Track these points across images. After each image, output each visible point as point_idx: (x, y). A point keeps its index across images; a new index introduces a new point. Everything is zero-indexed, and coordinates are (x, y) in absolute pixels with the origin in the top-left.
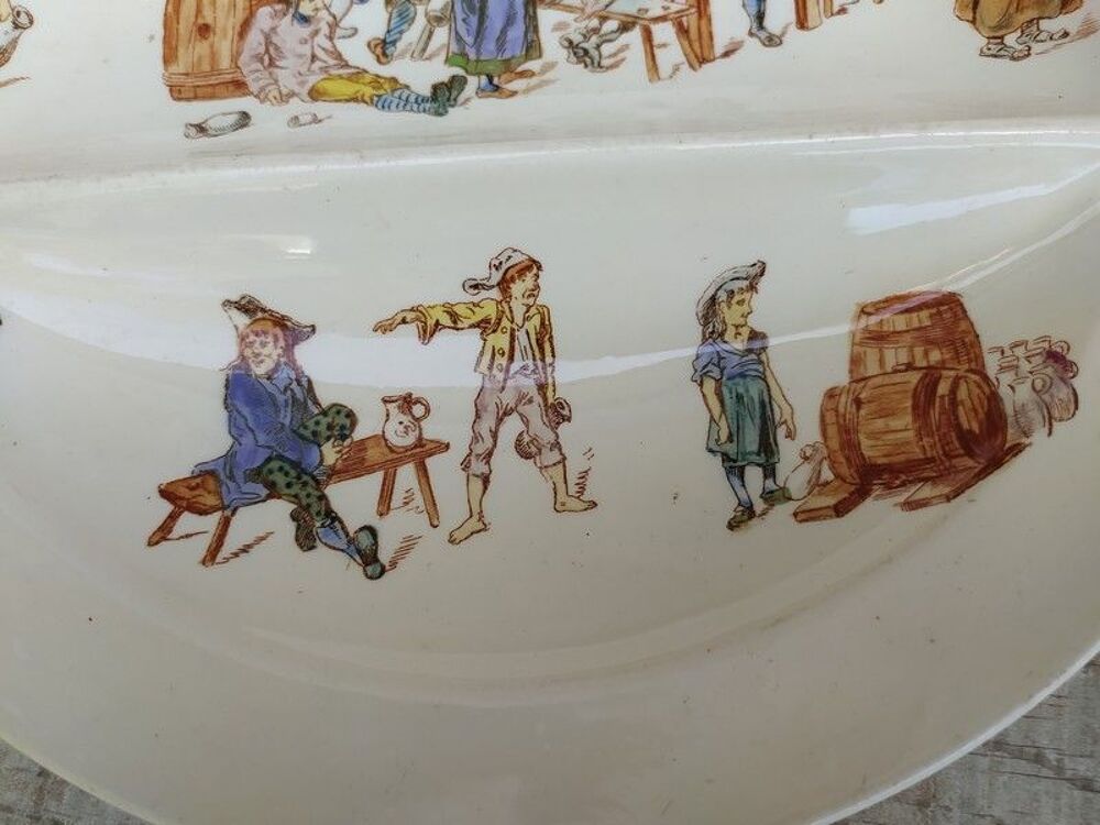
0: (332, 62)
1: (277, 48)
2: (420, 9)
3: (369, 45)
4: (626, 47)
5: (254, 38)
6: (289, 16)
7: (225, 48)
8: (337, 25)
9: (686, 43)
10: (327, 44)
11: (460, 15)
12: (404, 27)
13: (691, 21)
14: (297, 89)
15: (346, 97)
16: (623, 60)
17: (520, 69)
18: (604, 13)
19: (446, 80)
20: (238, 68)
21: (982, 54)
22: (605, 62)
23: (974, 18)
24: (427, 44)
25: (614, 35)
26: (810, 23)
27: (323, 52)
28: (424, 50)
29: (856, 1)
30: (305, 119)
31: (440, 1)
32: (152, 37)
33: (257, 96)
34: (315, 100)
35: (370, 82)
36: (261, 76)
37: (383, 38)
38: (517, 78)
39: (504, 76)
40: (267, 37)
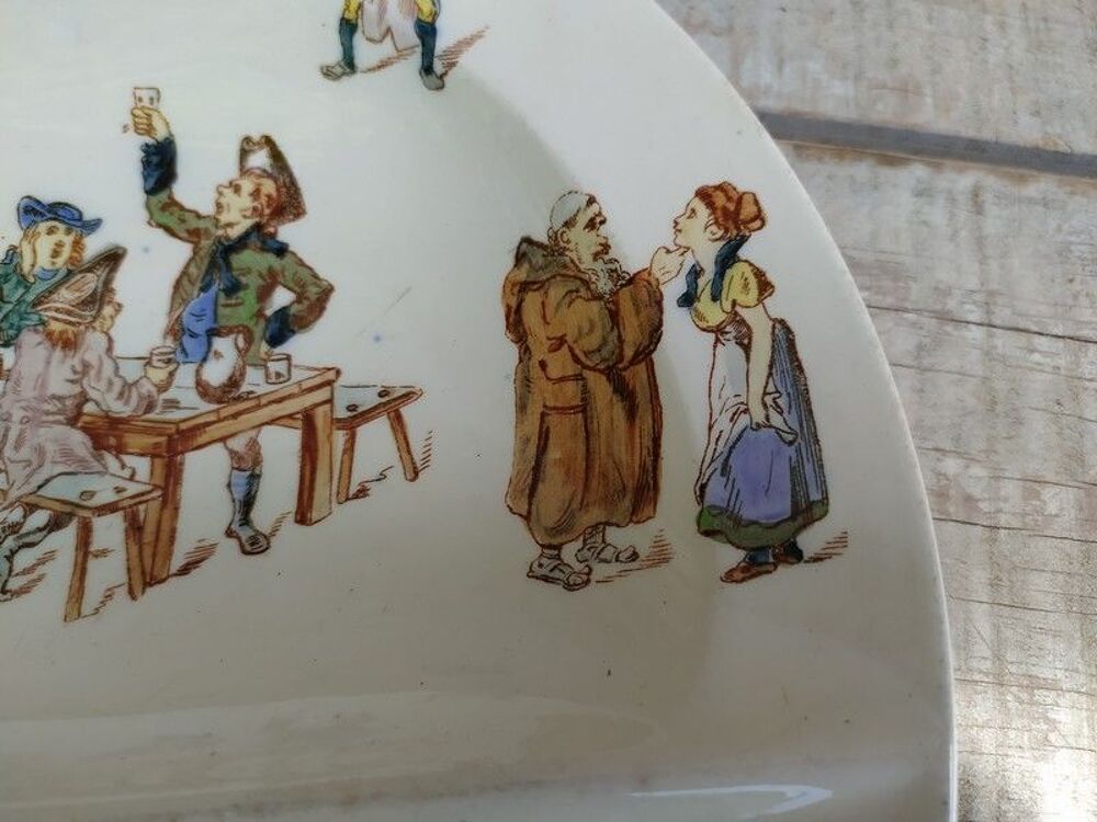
4: (49, 557)
9: (134, 550)
13: (149, 512)
16: (40, 579)
18: (32, 499)
21: (531, 575)
23: (529, 512)
25: (39, 536)
26: (315, 515)
29: (382, 477)
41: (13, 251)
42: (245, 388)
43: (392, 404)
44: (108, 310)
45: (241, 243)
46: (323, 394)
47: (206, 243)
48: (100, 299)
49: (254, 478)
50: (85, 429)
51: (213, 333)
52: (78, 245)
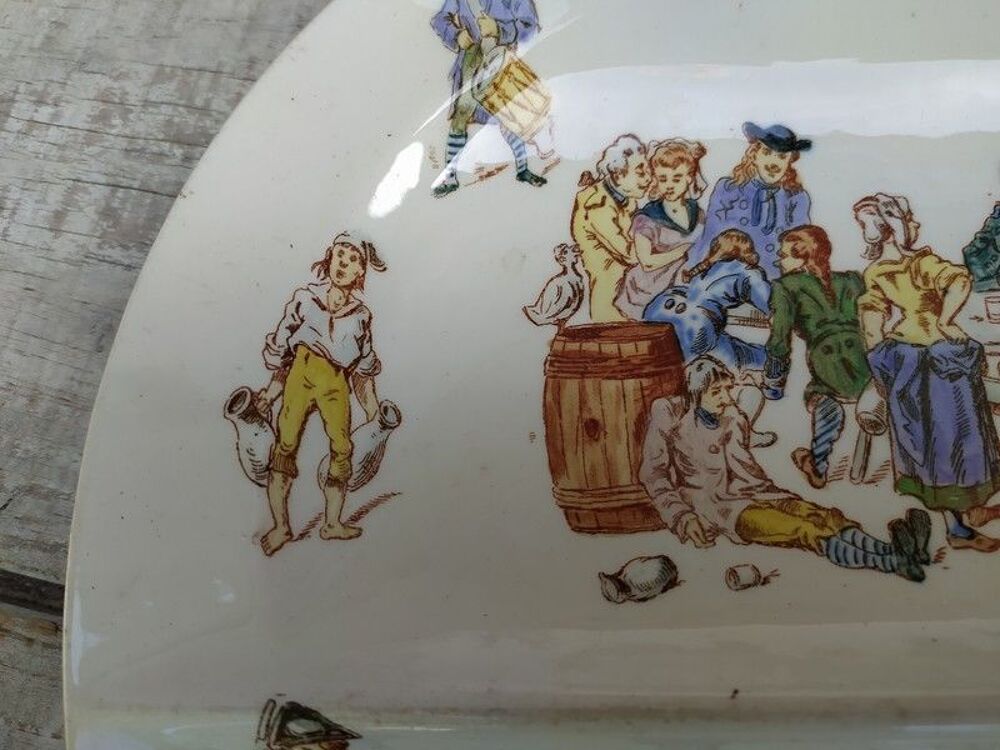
0: (754, 482)
1: (683, 458)
2: (849, 409)
3: (794, 458)
5: (654, 442)
6: (691, 411)
7: (621, 453)
8: (750, 428)
10: (743, 455)
11: (900, 422)
12: (834, 434)
14: (721, 523)
15: (785, 539)
17: (991, 504)
19: (903, 516)
20: (643, 485)
24: (866, 460)
27: (739, 466)
28: (865, 468)
30: (746, 575)
31: (871, 400)
32: (533, 436)
33: (673, 531)
34: (748, 541)
35: (809, 515)
36: (673, 499)
37: (809, 448)
38: (991, 519)
39: (975, 513)
40: (669, 442)
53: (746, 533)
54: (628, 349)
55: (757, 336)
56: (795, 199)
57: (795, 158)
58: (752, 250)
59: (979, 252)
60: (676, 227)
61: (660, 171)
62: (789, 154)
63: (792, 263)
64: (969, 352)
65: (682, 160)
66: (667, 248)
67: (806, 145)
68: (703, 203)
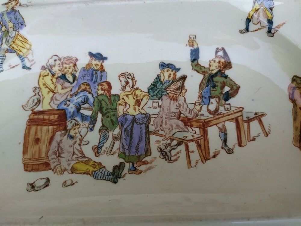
0: (80, 155)
1: (62, 149)
2: (111, 134)
3: (93, 148)
4: (179, 152)
5: (54, 144)
6: (66, 136)
7: (44, 148)
8: (82, 140)
9: (200, 151)
10: (79, 148)
11: (124, 137)
12: (105, 141)
13: (202, 142)
14: (67, 168)
15: (83, 172)
16: (179, 157)
17: (143, 160)
18: (172, 138)
19: (118, 164)
20: (48, 157)
22: (173, 158)
23: (300, 146)
24: (112, 148)
25: (175, 147)
26: (243, 144)
27: (77, 151)
28: (111, 151)
29: (258, 136)
30: (69, 183)
31: (117, 131)
32: (20, 143)
33: (53, 170)
34: (73, 173)
35: (92, 165)
36: (55, 161)
37: (97, 145)
38: (142, 165)
39: (138, 163)
40: (59, 144)
41: (159, 76)
42: (220, 112)
43: (259, 117)
44: (184, 91)
45: (216, 75)
46: (240, 114)
47: (207, 75)
48: (181, 88)
49: (226, 134)
50: (181, 121)
51: (210, 97)
52: (175, 74)
53: (73, 170)
54: (52, 117)
55: (88, 113)
56: (103, 74)
57: (103, 62)
58: (90, 88)
59: (152, 89)
60: (69, 82)
61: (65, 65)
62: (101, 61)
63: (100, 92)
64: (146, 117)
65: (71, 62)
66: (66, 88)
67: (106, 58)
68: (77, 75)
